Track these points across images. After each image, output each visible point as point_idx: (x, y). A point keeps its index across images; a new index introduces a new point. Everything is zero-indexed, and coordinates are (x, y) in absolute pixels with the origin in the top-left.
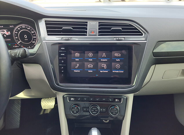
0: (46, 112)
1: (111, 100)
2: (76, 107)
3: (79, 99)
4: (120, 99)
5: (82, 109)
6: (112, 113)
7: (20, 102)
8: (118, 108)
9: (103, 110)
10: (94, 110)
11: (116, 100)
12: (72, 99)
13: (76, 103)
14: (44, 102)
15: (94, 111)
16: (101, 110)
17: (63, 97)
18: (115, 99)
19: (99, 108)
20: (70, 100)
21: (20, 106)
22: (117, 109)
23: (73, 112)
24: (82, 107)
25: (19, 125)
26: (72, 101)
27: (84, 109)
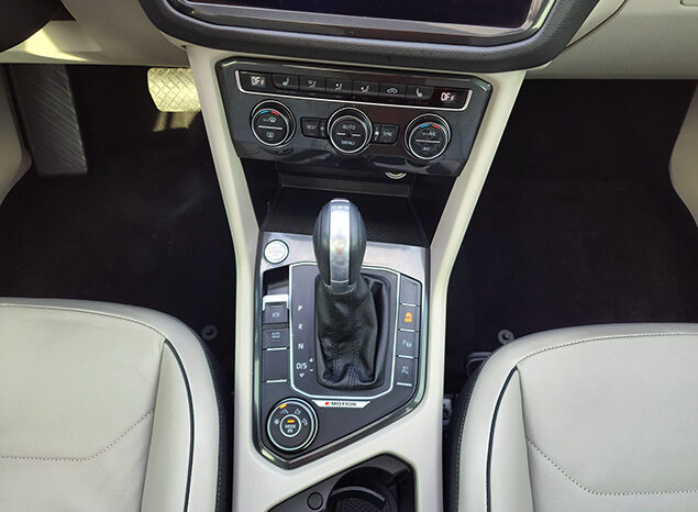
0: (176, 124)
1: (420, 95)
2: (274, 115)
3: (285, 84)
4: (461, 94)
5: (299, 126)
6: (418, 148)
7: (66, 76)
8: (445, 129)
9: (385, 134)
10: (346, 131)
11: (446, 97)
12: (256, 80)
13: (275, 98)
14: (161, 84)
15: (348, 137)
16: (377, 133)
17: (218, 68)
18: (438, 92)
19: (366, 125)
20: (246, 83)
21: (70, 94)
22: (440, 135)
23: (262, 134)
24: (298, 120)
25: (84, 164)
26: (256, 89)
27: (309, 127)
